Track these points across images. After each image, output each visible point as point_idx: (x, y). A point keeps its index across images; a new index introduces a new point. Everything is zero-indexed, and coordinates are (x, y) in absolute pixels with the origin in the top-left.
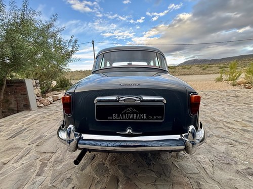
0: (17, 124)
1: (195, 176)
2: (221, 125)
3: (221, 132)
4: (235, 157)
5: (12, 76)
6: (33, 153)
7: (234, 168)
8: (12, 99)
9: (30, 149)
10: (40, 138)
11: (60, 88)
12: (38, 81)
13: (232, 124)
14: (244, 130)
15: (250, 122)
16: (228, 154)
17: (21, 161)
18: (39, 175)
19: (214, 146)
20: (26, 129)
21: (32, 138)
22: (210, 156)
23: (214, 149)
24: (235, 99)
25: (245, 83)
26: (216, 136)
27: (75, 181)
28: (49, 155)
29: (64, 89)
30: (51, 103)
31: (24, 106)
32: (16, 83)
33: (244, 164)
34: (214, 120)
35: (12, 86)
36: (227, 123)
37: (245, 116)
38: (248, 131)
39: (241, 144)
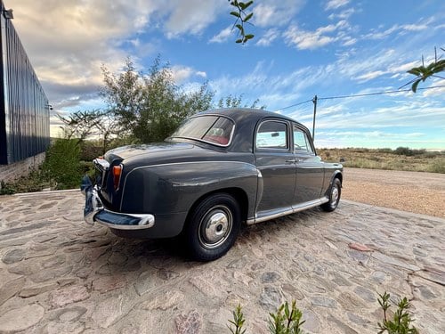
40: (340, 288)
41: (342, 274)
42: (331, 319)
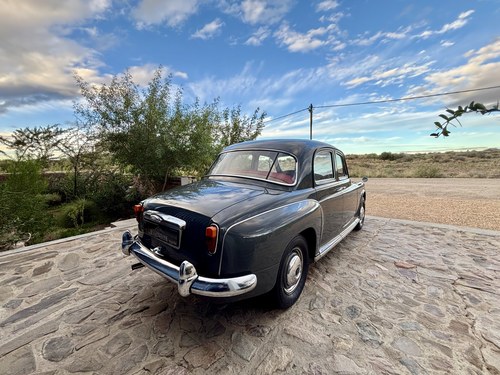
1: (235, 358)
19: (340, 356)
23: (329, 359)
40: (412, 309)
41: (407, 295)
42: (424, 340)
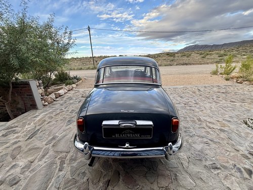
0: (29, 124)
1: (174, 170)
2: (204, 125)
3: (202, 132)
4: (207, 154)
5: (17, 79)
6: (51, 153)
7: (204, 163)
8: (19, 99)
9: (48, 149)
10: (53, 138)
11: (59, 82)
12: (41, 81)
13: (213, 124)
14: (221, 130)
15: (230, 121)
16: (202, 152)
17: (44, 160)
18: (60, 170)
19: (194, 145)
20: (39, 130)
21: (47, 139)
22: (189, 154)
23: (193, 148)
24: (224, 95)
25: (238, 78)
26: (197, 136)
27: (88, 175)
28: (65, 154)
29: (64, 83)
30: (54, 101)
31: (31, 105)
32: (21, 84)
33: (212, 161)
34: (199, 120)
35: (18, 87)
36: (210, 122)
37: (227, 116)
38: (224, 131)
39: (215, 143)
